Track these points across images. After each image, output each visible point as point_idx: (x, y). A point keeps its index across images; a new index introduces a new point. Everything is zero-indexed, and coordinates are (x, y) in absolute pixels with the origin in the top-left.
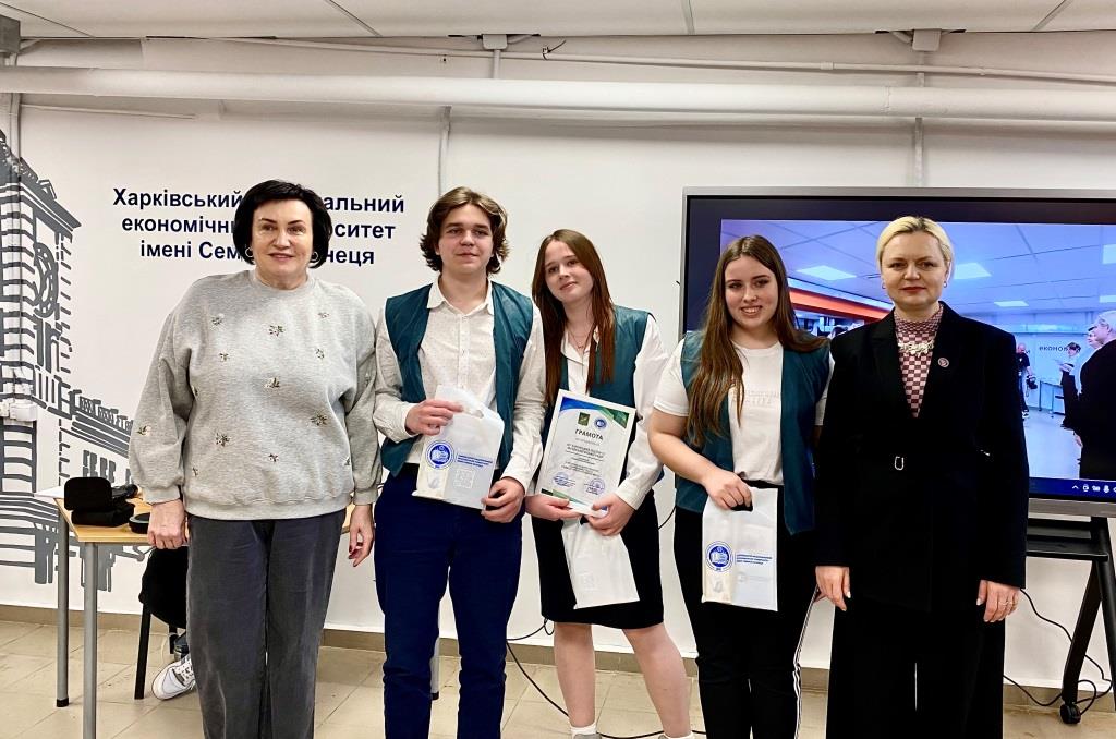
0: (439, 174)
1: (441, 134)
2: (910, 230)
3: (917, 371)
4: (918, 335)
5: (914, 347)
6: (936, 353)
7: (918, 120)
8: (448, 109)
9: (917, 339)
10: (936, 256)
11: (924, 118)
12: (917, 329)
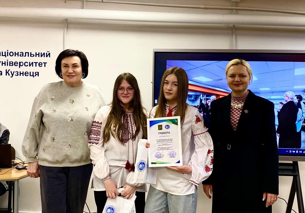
0: (64, 43)
1: (64, 29)
2: (237, 64)
3: (237, 114)
4: (238, 101)
5: (237, 105)
6: (244, 108)
7: (234, 26)
8: (67, 20)
9: (238, 103)
10: (246, 73)
11: (236, 25)
12: (238, 100)
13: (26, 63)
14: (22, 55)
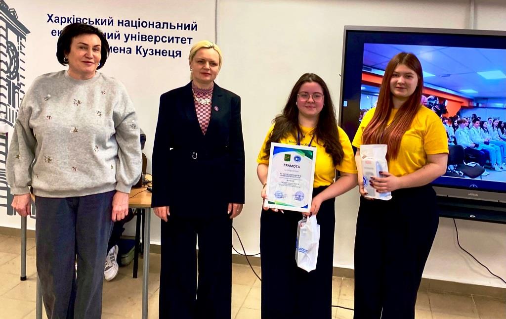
13: (164, 38)
14: (158, 26)
